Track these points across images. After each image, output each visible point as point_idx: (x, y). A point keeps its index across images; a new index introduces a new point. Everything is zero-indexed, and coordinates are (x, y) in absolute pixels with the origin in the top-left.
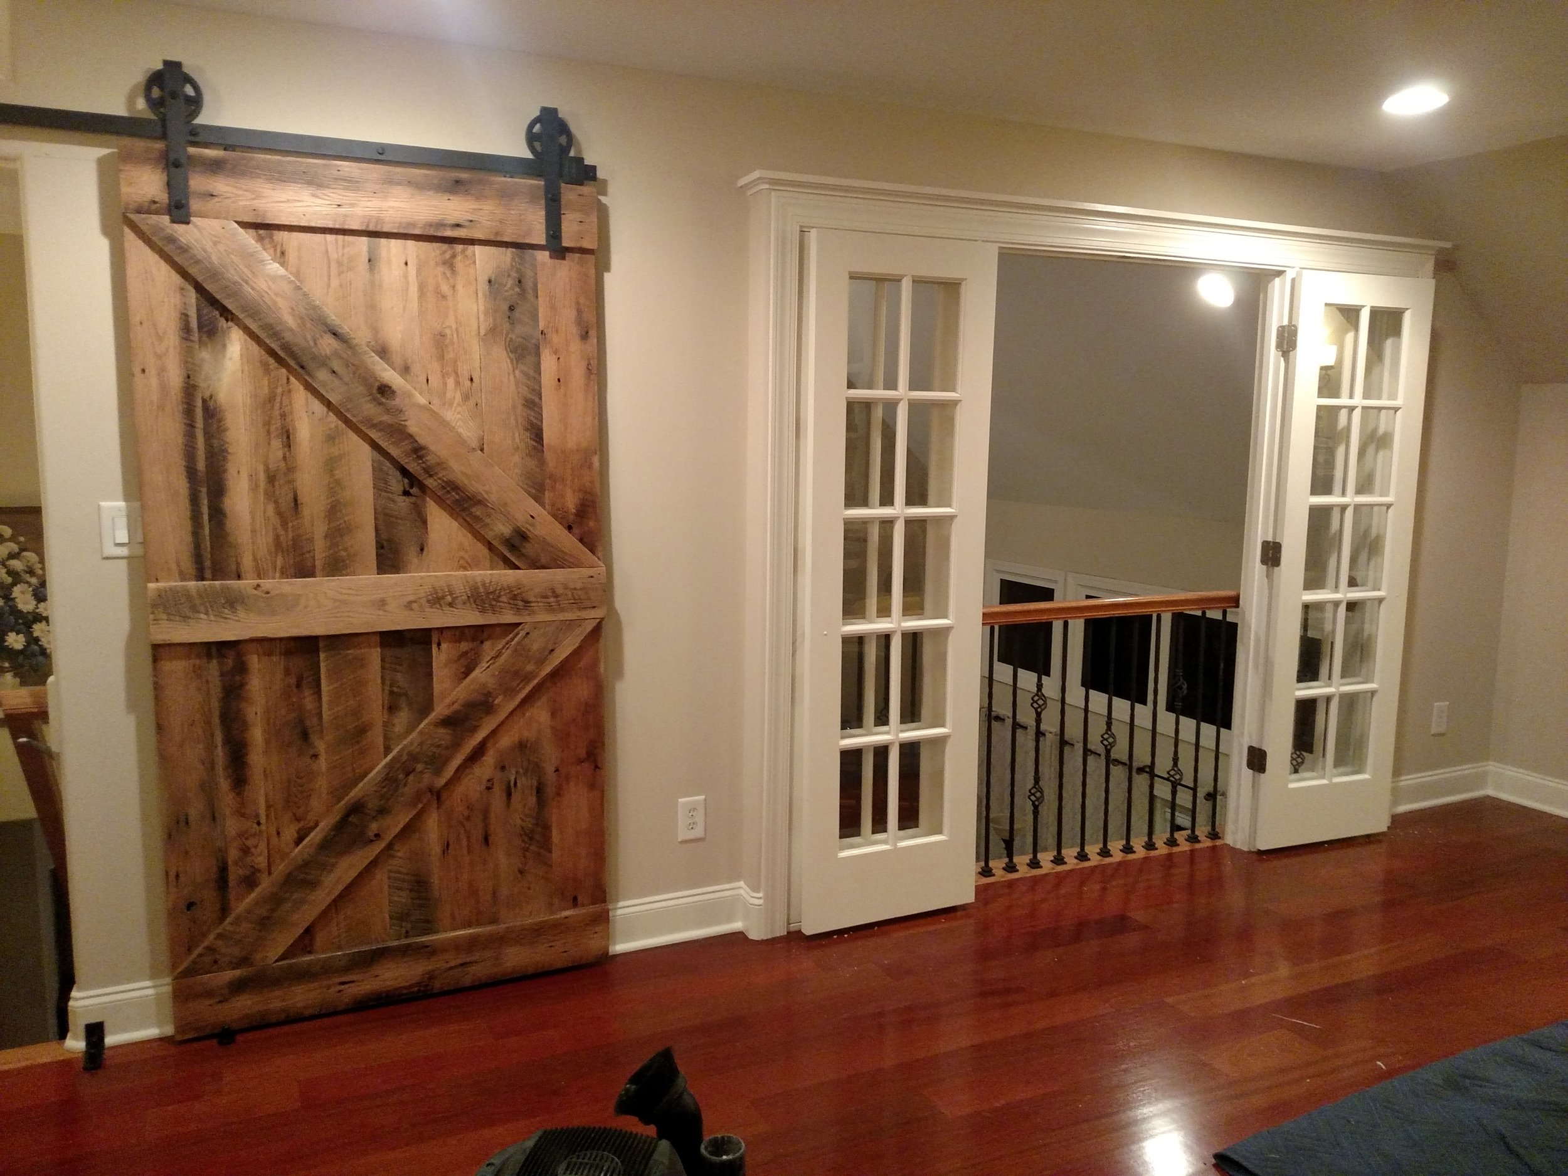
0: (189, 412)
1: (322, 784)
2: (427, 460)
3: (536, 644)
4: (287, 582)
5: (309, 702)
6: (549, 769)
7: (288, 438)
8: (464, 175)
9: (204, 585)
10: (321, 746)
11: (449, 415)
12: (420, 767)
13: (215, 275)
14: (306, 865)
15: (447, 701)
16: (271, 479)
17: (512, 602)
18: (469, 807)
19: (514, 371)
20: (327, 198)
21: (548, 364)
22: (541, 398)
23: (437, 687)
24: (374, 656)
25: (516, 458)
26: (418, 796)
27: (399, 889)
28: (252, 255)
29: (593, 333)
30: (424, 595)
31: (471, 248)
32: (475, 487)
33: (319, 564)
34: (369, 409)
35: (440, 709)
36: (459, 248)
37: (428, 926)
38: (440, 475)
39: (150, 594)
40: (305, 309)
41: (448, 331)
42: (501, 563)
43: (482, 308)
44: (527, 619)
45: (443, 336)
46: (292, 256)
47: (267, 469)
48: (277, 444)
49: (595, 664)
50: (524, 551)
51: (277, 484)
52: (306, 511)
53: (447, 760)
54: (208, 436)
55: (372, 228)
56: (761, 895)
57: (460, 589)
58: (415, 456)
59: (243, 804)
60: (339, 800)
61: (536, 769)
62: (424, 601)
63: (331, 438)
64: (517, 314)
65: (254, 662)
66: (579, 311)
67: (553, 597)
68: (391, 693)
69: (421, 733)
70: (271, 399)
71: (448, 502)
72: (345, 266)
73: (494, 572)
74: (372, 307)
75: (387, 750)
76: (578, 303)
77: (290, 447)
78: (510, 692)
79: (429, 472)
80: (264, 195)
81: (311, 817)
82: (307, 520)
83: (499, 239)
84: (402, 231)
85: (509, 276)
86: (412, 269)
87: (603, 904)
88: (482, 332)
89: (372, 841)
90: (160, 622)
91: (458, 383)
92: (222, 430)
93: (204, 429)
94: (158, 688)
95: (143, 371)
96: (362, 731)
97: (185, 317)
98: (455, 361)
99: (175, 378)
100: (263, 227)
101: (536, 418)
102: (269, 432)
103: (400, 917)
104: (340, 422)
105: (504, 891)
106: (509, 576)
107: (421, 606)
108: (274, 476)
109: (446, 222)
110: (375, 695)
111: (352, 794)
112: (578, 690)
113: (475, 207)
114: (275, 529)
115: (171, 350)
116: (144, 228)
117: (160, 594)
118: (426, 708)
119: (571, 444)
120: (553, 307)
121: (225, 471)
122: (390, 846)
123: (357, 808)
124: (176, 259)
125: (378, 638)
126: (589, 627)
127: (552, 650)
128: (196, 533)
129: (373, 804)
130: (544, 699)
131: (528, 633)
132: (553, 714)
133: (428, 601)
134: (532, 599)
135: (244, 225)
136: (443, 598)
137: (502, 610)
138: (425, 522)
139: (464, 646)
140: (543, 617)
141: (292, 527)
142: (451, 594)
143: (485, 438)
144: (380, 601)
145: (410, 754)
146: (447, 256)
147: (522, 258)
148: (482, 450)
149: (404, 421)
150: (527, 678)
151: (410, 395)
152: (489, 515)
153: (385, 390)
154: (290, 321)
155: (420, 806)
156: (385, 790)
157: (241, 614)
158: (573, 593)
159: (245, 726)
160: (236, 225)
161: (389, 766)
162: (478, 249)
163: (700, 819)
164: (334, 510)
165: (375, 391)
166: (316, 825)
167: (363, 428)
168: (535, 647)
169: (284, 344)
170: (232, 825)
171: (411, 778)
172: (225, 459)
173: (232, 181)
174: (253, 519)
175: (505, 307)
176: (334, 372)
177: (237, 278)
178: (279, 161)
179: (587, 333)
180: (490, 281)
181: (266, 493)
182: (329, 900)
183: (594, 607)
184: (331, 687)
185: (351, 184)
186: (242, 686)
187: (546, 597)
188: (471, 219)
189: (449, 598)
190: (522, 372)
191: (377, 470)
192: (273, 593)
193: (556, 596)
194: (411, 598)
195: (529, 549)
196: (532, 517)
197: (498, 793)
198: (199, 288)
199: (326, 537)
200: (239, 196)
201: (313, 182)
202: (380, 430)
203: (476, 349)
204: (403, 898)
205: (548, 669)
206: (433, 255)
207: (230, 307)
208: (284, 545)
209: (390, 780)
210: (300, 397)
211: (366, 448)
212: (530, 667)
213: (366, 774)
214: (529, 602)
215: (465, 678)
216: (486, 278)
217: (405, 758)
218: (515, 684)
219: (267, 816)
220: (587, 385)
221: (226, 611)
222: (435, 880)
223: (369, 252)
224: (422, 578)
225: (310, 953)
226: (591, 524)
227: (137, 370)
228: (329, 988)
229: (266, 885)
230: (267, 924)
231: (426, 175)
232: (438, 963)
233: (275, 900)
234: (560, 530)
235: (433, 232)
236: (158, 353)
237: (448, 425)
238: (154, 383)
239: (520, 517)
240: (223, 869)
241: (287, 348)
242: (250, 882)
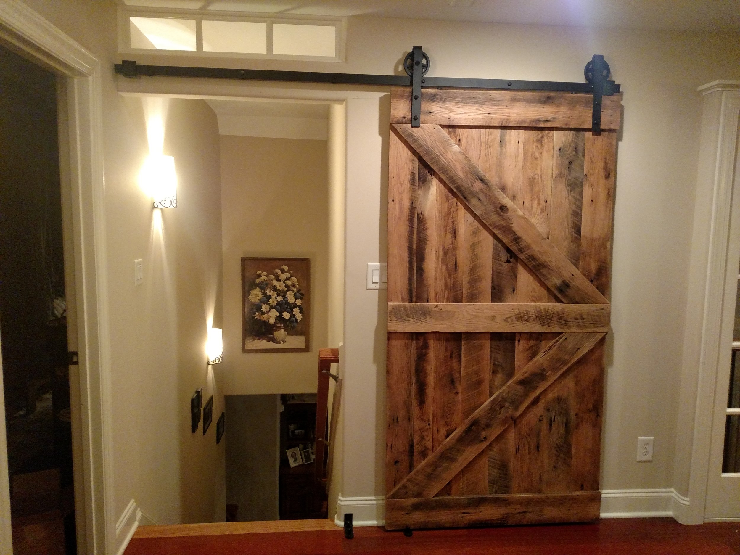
0: (411, 220)
1: (459, 408)
2: (521, 245)
3: (570, 344)
4: (449, 305)
5: (455, 365)
6: (572, 413)
7: (454, 233)
8: (552, 94)
9: (413, 304)
10: (460, 389)
11: (533, 221)
12: (507, 404)
13: (428, 152)
14: (451, 449)
15: (522, 371)
16: (445, 253)
17: (558, 320)
18: (531, 429)
19: (568, 196)
20: (484, 110)
21: (587, 192)
22: (581, 211)
23: (517, 363)
24: (487, 344)
25: (566, 244)
26: (505, 421)
27: (495, 468)
28: (446, 141)
29: (612, 175)
30: (514, 314)
31: (552, 132)
32: (544, 258)
33: (464, 296)
34: (494, 218)
35: (519, 376)
36: (546, 132)
37: (507, 489)
38: (527, 252)
39: (389, 308)
40: (469, 168)
41: (536, 177)
42: (554, 300)
43: (555, 163)
44: (567, 331)
45: (533, 179)
46: (464, 141)
47: (444, 249)
48: (449, 236)
49: (600, 358)
50: (568, 293)
51: (448, 256)
52: (460, 269)
53: (521, 403)
54: (419, 232)
55: (504, 125)
56: (688, 499)
57: (532, 311)
58: (515, 242)
59: (422, 414)
60: (467, 417)
61: (565, 413)
62: (513, 318)
63: (474, 233)
64: (573, 166)
65: (432, 343)
66: (606, 163)
67: (580, 320)
68: (494, 364)
69: (509, 387)
70: (448, 214)
71: (529, 266)
72: (488, 145)
73: (550, 304)
74: (500, 165)
75: (491, 394)
76: (605, 159)
77: (455, 237)
78: (555, 370)
79: (521, 250)
80: (454, 111)
81: (454, 425)
82: (460, 274)
83: (567, 127)
84: (519, 125)
85: (570, 146)
86: (521, 145)
87: (597, 491)
88: (554, 176)
89: (482, 441)
90: (393, 321)
91: (539, 204)
92: (425, 229)
93: (417, 229)
94: (388, 353)
95: (393, 200)
96: (479, 383)
97: (413, 173)
98: (539, 192)
99: (406, 204)
100: (451, 127)
101: (578, 222)
102: (446, 231)
103: (492, 482)
104: (479, 225)
105: (545, 477)
106: (558, 307)
107: (512, 321)
108: (447, 252)
109: (541, 119)
110: (487, 365)
111: (473, 416)
112: (590, 371)
113: (557, 110)
114: (445, 278)
115: (406, 190)
116: (399, 130)
117: (393, 307)
118: (510, 374)
119: (596, 236)
120: (592, 162)
121: (425, 249)
122: (491, 445)
123: (475, 423)
124: (412, 145)
125: (489, 336)
126: (599, 337)
127: (579, 349)
128: (410, 279)
129: (483, 421)
130: (572, 375)
131: (566, 339)
132: (576, 383)
133: (516, 318)
134: (570, 320)
135: (443, 126)
136: (523, 317)
137: (554, 325)
138: (516, 277)
139: (532, 343)
140: (574, 330)
141: (453, 277)
142: (527, 314)
143: (551, 232)
144: (492, 317)
145: (502, 398)
146: (540, 137)
147: (578, 137)
148: (548, 238)
149: (511, 224)
150: (565, 363)
151: (515, 211)
152: (549, 274)
153: (503, 208)
154: (461, 174)
155: (507, 426)
156: (490, 415)
157: (428, 318)
158: (592, 318)
159: (426, 375)
160: (440, 127)
161: (492, 402)
162: (555, 132)
163: (650, 449)
164: (473, 270)
165: (498, 209)
166: (456, 429)
167: (491, 228)
168: (570, 346)
169: (457, 186)
170: (417, 424)
171: (503, 409)
172: (425, 243)
173: (439, 104)
174: (436, 273)
175: (567, 163)
176: (479, 200)
177: (438, 154)
178: (462, 93)
179: (609, 174)
180: (560, 149)
181: (443, 260)
182: (460, 469)
183: (603, 326)
184: (466, 359)
185: (496, 102)
186: (426, 354)
187: (577, 319)
188: (554, 117)
189: (526, 317)
190: (573, 197)
191: (495, 249)
192: (444, 310)
193: (583, 319)
194: (508, 316)
195: (570, 292)
196: (573, 275)
197: (545, 424)
198: (420, 159)
199: (468, 283)
200: (443, 112)
201: (478, 102)
202: (499, 229)
203: (550, 185)
204: (495, 473)
205: (576, 359)
206: (532, 137)
207: (434, 169)
208: (449, 286)
209: (493, 410)
210: (462, 212)
211: (491, 238)
212: (566, 357)
213: (481, 405)
214: (568, 321)
215: (531, 360)
216: (559, 148)
217: (500, 399)
218: (557, 365)
219: (433, 422)
220: (607, 204)
221: (422, 318)
222: (511, 466)
223: (501, 137)
224: (513, 305)
225: (449, 494)
226: (604, 279)
227: (390, 200)
228: (457, 514)
229: (431, 457)
230: (430, 477)
231: (533, 95)
232: (511, 510)
233: (435, 465)
234: (588, 283)
235: (534, 125)
236: (400, 192)
237: (532, 226)
238: (397, 207)
239: (566, 275)
240: (412, 446)
241: (458, 188)
242: (424, 454)
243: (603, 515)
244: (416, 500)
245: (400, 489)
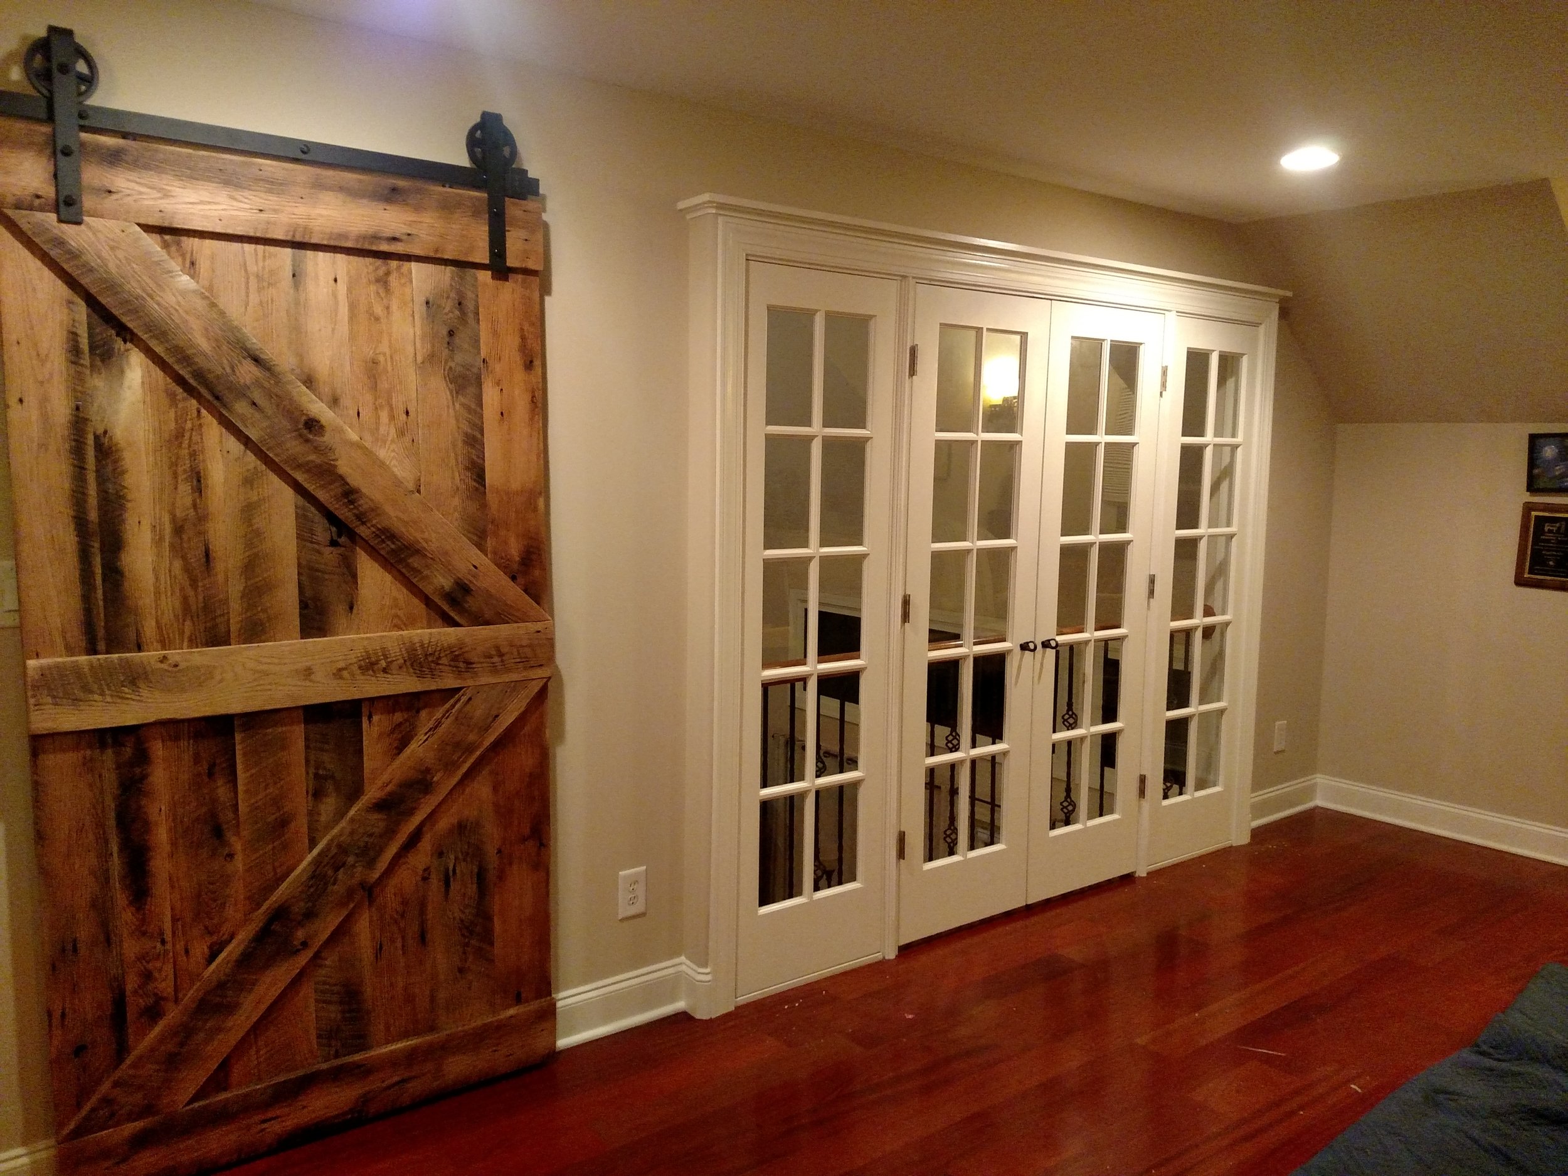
0: (78, 451)
1: (238, 890)
2: (359, 505)
3: (479, 710)
4: (199, 652)
5: (222, 792)
6: (491, 850)
7: (198, 480)
8: (401, 183)
9: (99, 659)
10: (238, 846)
11: (382, 453)
12: (351, 860)
13: (112, 287)
14: (221, 986)
15: (380, 783)
16: (178, 530)
17: (452, 663)
18: (405, 903)
19: (454, 404)
20: (246, 201)
21: (490, 395)
22: (483, 435)
23: (368, 764)
24: (297, 733)
25: (456, 501)
26: (350, 893)
27: (329, 1002)
28: (158, 263)
29: (537, 363)
30: (355, 660)
31: (406, 265)
32: (412, 534)
33: (234, 628)
34: (293, 447)
35: (372, 793)
36: (394, 264)
37: (361, 1041)
38: (374, 522)
39: (30, 672)
40: (221, 329)
41: (381, 359)
42: (440, 621)
43: (418, 333)
44: (470, 682)
45: (375, 362)
46: (203, 265)
47: (174, 519)
48: (185, 488)
49: (539, 730)
50: (466, 606)
51: (185, 537)
52: (219, 567)
53: (381, 851)
54: (101, 480)
55: (298, 238)
56: (708, 970)
57: (395, 651)
58: (346, 501)
59: (143, 921)
60: (259, 906)
61: (476, 853)
62: (355, 668)
63: (249, 481)
64: (457, 340)
65: (158, 749)
66: (523, 338)
67: (497, 656)
68: (316, 775)
69: (352, 820)
70: (179, 435)
71: (382, 552)
72: (266, 281)
73: (433, 630)
74: (297, 329)
75: (313, 843)
76: (522, 330)
77: (201, 491)
78: (450, 766)
79: (361, 518)
80: (173, 194)
81: (226, 929)
82: (221, 578)
83: (439, 255)
84: (332, 243)
85: (448, 298)
86: (342, 287)
87: (549, 998)
88: (419, 359)
89: (298, 950)
90: (42, 707)
91: (392, 417)
92: (119, 472)
93: (97, 471)
94: (37, 787)
95: (21, 401)
96: (283, 823)
97: (73, 336)
98: (389, 393)
99: (61, 410)
100: (168, 232)
101: (478, 457)
102: (175, 475)
103: (328, 1035)
104: (259, 462)
105: (442, 995)
106: (448, 635)
107: (353, 675)
108: (182, 527)
109: (381, 235)
110: (298, 779)
111: (273, 898)
112: (523, 759)
113: (414, 219)
114: (182, 589)
115: (56, 378)
116: (25, 227)
117: (43, 673)
118: (354, 792)
119: (515, 485)
120: (495, 333)
121: (123, 521)
122: (317, 955)
123: (280, 914)
124: (65, 266)
125: (301, 712)
126: (535, 687)
127: (497, 716)
128: (87, 599)
129: (299, 908)
130: (485, 772)
131: (470, 699)
132: (495, 789)
133: (360, 667)
134: (476, 659)
135: (148, 228)
136: (377, 663)
137: (443, 674)
138: (354, 576)
139: (398, 717)
140: (486, 679)
141: (202, 586)
142: (386, 657)
143: (422, 480)
144: (305, 670)
145: (339, 846)
146: (381, 272)
147: (461, 278)
148: (419, 491)
149: (333, 460)
150: (470, 749)
151: (339, 430)
152: (427, 566)
153: (313, 425)
154: (204, 344)
155: (352, 906)
156: (312, 890)
157: (145, 693)
158: (518, 651)
159: (147, 826)
160: (138, 229)
161: (317, 862)
162: (414, 266)
163: (641, 890)
164: (250, 567)
165: (301, 426)
166: (232, 936)
167: (288, 470)
168: (478, 713)
169: (194, 371)
170: (131, 948)
171: (341, 874)
172: (122, 507)
173: (133, 176)
174: (157, 579)
175: (445, 332)
176: (254, 404)
177: (139, 291)
178: (189, 156)
179: (531, 362)
180: (427, 303)
181: (172, 546)
182: (248, 1026)
183: (541, 665)
184: (248, 774)
185: (274, 186)
186: (144, 777)
187: (491, 657)
188: (410, 232)
189: (383, 664)
190: (462, 405)
191: (302, 518)
192: (182, 665)
193: (501, 655)
194: (342, 665)
195: (471, 603)
196: (475, 567)
197: (435, 882)
198: (91, 301)
199: (242, 597)
200: (141, 193)
201: (229, 181)
202: (308, 471)
203: (412, 378)
204: (334, 1012)
205: (491, 738)
206: (366, 270)
207: (130, 325)
208: (194, 608)
209: (319, 878)
210: (213, 432)
211: (288, 493)
212: (472, 737)
213: (287, 875)
214: (473, 663)
215: (399, 754)
216: (423, 299)
217: (334, 850)
218: (455, 757)
219: (174, 933)
220: (532, 419)
221: (126, 690)
222: (368, 991)
223: (293, 266)
224: (353, 641)
225: (225, 1089)
226: (537, 573)
227: (13, 401)
228: (248, 1128)
229: (173, 1015)
230: (173, 1062)
231: (360, 181)
232: (374, 1083)
233: (185, 1032)
234: (505, 580)
235: (367, 246)
236: (40, 378)
237: (382, 464)
238: (35, 415)
239: (462, 568)
240: (119, 1002)
241: (199, 375)
242: (153, 1013)
243: (564, 1042)
244: (139, 1125)
245: (93, 1110)
